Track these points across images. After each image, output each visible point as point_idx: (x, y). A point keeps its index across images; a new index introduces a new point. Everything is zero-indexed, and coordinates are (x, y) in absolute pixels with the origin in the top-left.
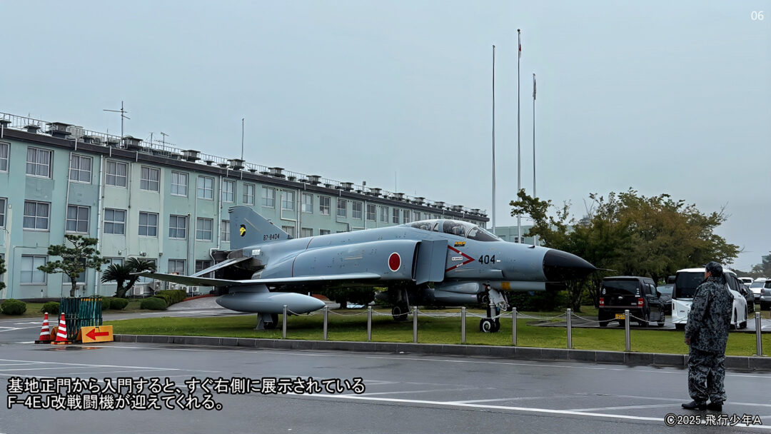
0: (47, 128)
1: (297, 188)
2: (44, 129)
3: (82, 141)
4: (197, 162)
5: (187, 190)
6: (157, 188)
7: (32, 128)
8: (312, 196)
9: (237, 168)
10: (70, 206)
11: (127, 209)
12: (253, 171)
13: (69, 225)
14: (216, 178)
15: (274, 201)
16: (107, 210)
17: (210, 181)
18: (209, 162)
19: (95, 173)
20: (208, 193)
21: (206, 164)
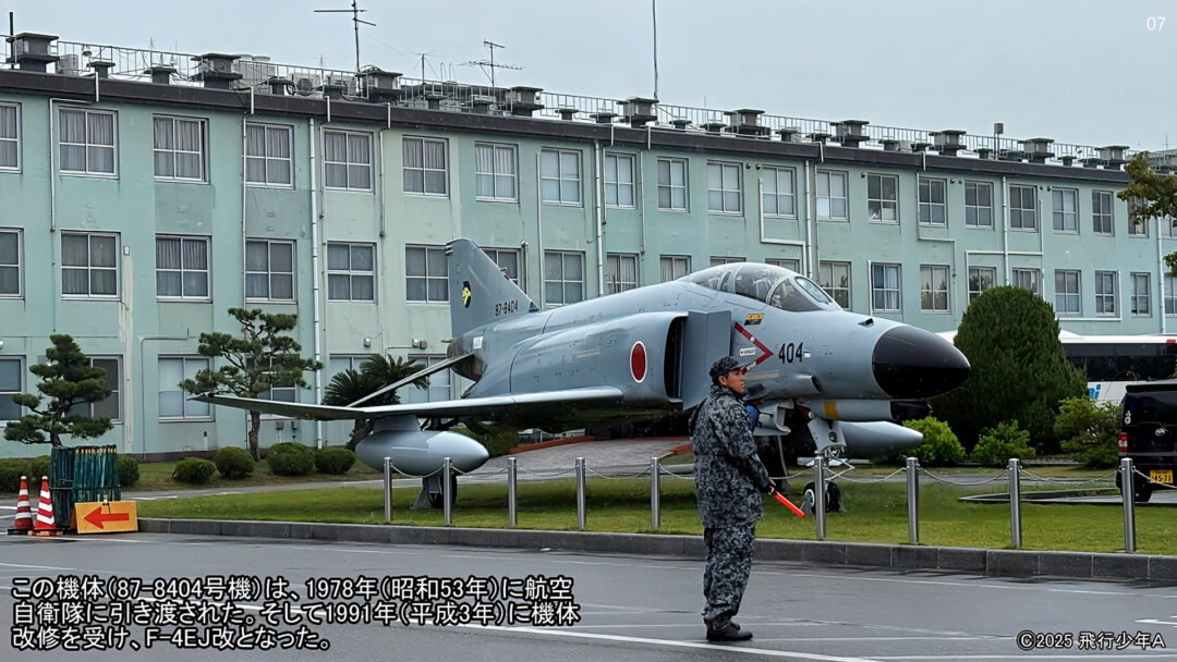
0: (192, 68)
1: (802, 160)
2: (186, 74)
3: (268, 91)
4: (536, 115)
5: (515, 186)
6: (442, 186)
7: (160, 73)
8: (845, 176)
9: (639, 121)
10: (250, 243)
11: (376, 239)
12: (680, 124)
13: (253, 285)
14: (587, 151)
15: (740, 197)
16: (332, 246)
17: (573, 158)
18: (567, 113)
19: (300, 162)
20: (568, 191)
21: (559, 118)
